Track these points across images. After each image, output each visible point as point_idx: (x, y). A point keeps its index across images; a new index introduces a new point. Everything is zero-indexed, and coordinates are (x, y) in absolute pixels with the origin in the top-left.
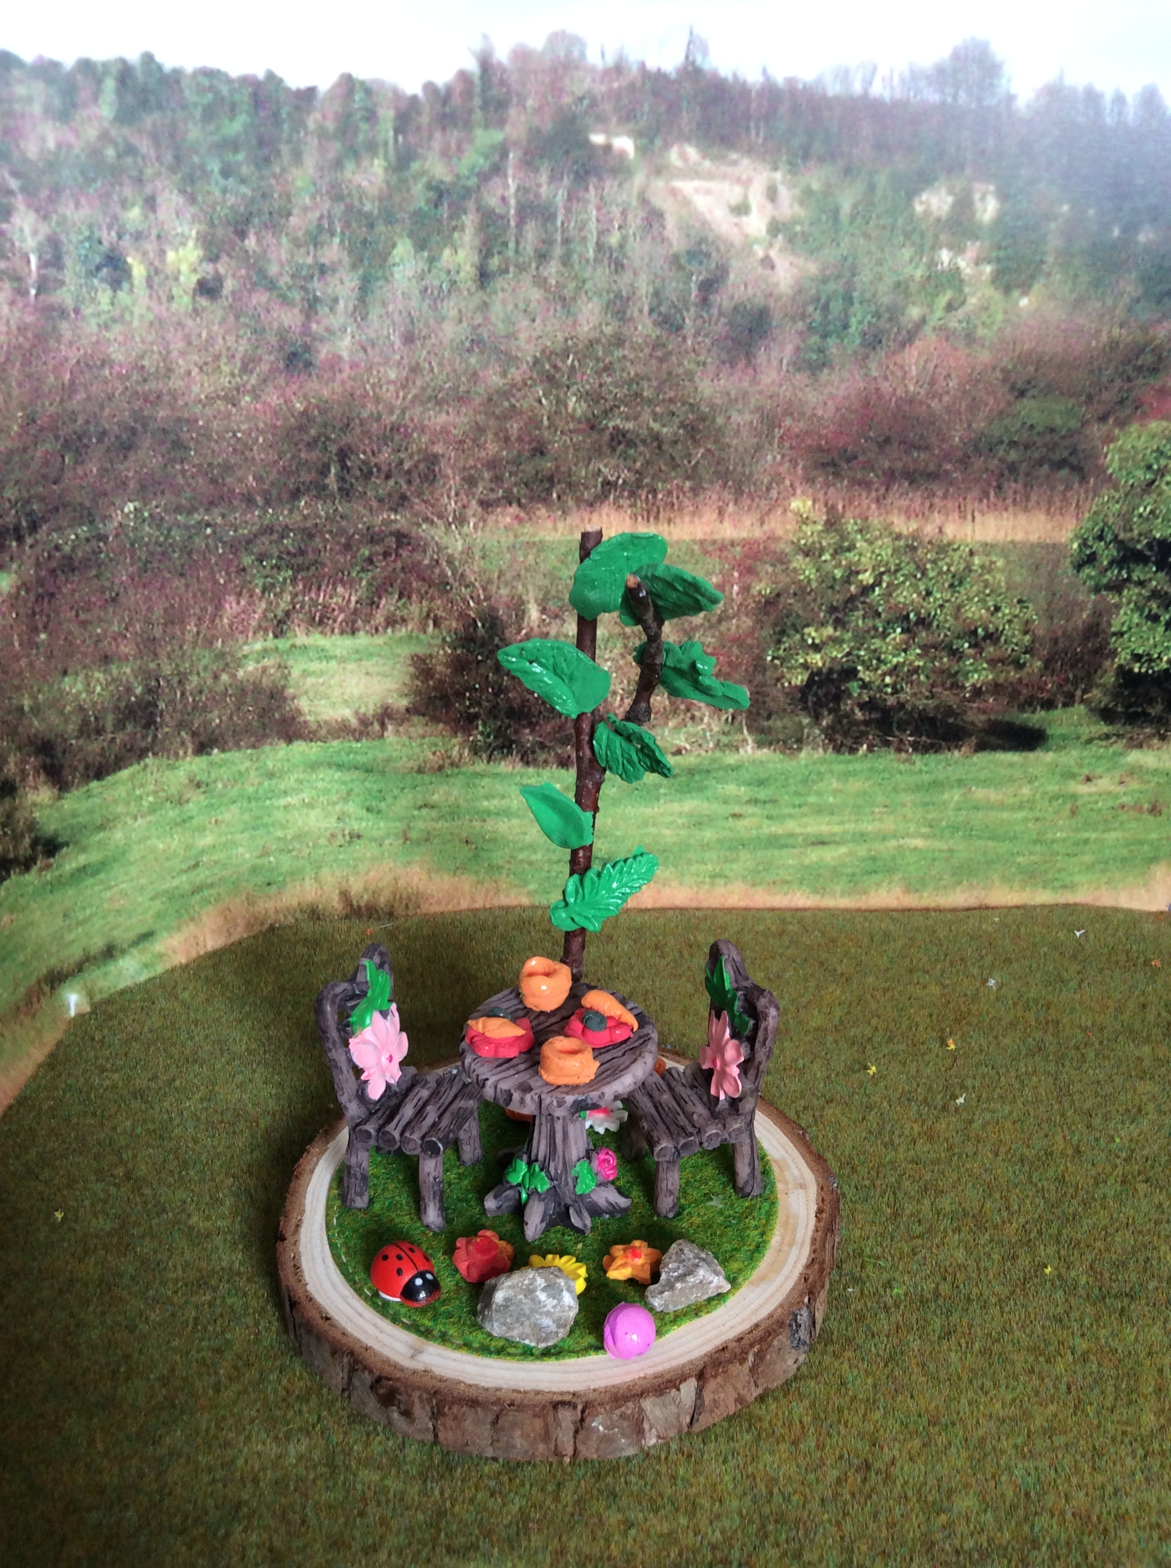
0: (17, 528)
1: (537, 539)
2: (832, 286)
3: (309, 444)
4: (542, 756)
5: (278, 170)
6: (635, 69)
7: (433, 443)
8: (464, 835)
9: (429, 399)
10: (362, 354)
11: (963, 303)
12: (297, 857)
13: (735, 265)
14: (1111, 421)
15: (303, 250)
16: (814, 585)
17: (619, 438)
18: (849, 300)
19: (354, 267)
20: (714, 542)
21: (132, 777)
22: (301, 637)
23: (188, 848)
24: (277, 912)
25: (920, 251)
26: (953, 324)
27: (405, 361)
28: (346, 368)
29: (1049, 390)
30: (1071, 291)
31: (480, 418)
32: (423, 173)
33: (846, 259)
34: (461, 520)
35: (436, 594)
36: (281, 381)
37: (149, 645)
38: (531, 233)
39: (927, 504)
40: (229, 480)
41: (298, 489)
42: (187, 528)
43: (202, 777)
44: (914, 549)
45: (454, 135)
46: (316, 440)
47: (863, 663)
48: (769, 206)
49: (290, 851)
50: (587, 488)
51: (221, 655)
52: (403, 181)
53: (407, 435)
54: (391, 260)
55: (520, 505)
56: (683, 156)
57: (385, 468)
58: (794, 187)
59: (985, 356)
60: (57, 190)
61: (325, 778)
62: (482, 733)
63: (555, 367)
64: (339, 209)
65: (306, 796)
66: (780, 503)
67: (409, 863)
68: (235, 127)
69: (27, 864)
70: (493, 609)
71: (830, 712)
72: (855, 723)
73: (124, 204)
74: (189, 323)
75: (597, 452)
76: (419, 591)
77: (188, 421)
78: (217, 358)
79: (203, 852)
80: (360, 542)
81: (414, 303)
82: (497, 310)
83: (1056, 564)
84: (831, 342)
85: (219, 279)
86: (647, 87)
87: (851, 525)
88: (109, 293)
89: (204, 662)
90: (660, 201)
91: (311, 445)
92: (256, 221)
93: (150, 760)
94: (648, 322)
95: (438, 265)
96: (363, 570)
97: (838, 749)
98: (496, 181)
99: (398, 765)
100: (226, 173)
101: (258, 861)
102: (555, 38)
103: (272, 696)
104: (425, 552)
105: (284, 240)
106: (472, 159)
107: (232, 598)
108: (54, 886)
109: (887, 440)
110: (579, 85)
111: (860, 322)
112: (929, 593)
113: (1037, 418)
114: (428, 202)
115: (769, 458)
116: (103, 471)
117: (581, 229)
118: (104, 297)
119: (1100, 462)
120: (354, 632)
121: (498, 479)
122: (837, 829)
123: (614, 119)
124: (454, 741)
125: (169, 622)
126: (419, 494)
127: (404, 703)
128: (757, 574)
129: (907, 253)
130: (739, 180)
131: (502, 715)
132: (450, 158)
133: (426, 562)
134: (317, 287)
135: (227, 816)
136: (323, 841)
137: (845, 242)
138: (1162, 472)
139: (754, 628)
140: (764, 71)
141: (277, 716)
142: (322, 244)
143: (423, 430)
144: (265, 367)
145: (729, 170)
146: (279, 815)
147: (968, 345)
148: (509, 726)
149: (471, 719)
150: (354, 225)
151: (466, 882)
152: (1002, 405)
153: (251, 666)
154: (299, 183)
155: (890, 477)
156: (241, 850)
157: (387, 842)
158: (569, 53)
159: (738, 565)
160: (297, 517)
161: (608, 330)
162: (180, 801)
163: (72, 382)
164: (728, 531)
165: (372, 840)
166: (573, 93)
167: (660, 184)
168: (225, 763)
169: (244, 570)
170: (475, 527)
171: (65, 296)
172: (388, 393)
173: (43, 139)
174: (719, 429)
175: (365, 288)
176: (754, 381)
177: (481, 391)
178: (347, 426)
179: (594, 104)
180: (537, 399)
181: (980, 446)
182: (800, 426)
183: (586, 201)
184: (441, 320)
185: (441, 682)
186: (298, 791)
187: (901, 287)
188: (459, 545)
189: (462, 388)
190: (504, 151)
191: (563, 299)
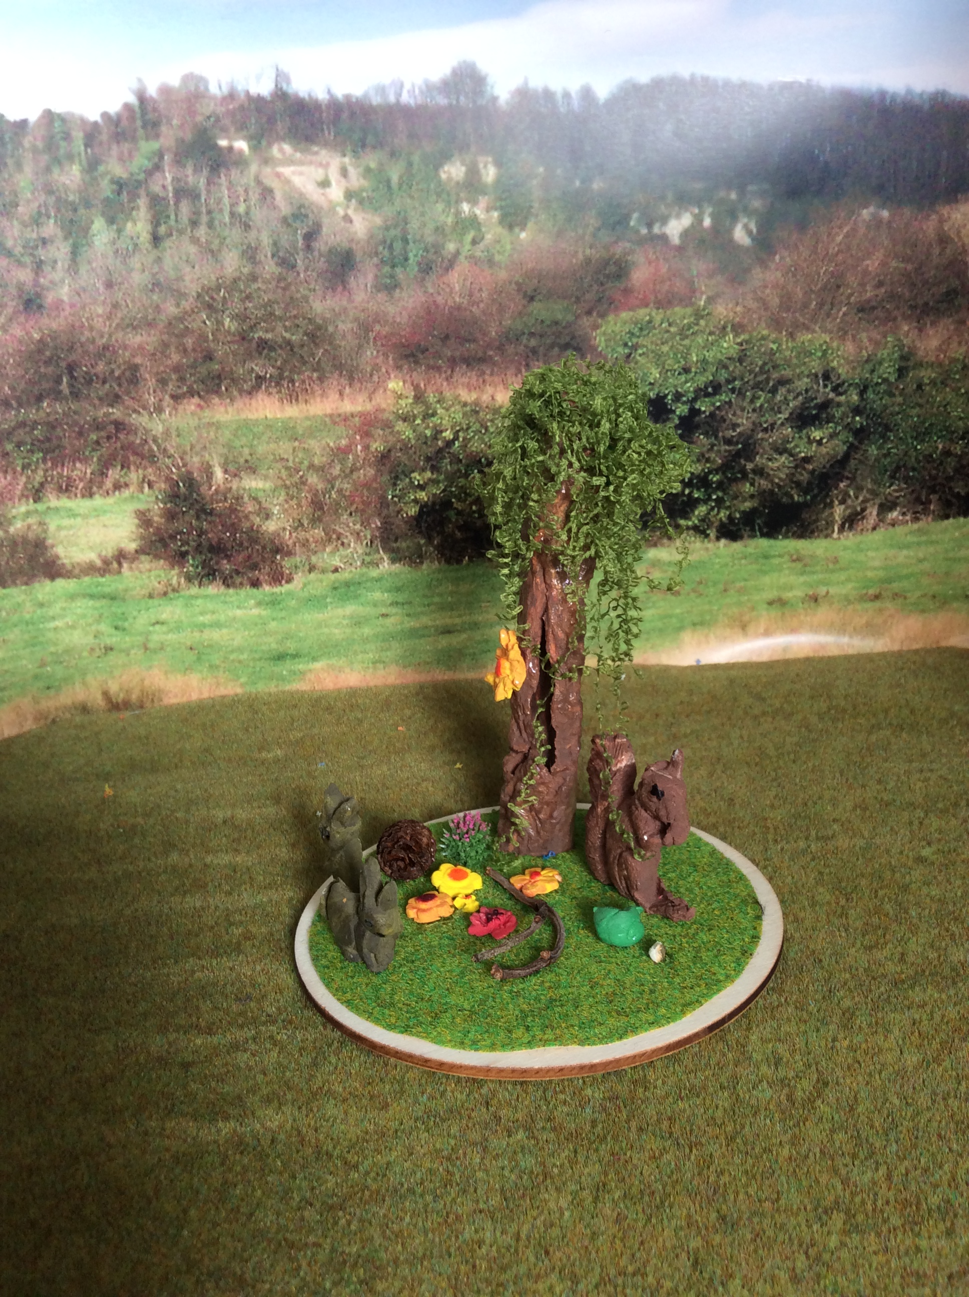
1: (215, 420)
2: (393, 232)
3: (45, 362)
4: (238, 580)
5: (7, 176)
6: (242, 95)
7: (133, 356)
8: (189, 643)
9: (128, 326)
10: (77, 297)
11: (483, 238)
12: (67, 667)
13: (325, 221)
14: (595, 314)
15: (29, 229)
16: (413, 442)
17: (263, 345)
18: (406, 241)
19: (66, 238)
20: (339, 415)
22: (53, 501)
24: (57, 709)
25: (448, 204)
26: (478, 254)
27: (108, 301)
28: (67, 308)
29: (550, 295)
30: (554, 226)
31: (165, 337)
32: (107, 173)
33: (399, 213)
34: (159, 410)
35: (148, 464)
36: (22, 319)
38: (185, 208)
39: (481, 380)
41: (41, 395)
44: (477, 412)
45: (126, 146)
46: (51, 359)
47: (455, 497)
48: (343, 180)
49: (61, 663)
50: (245, 381)
52: (95, 179)
53: (115, 352)
54: (91, 232)
55: (200, 396)
56: (281, 150)
57: (101, 376)
58: (358, 166)
59: (503, 275)
61: (83, 606)
62: (192, 566)
63: (212, 298)
64: (52, 200)
65: (69, 620)
66: (380, 385)
67: (150, 667)
70: (189, 473)
71: (438, 534)
72: (455, 541)
75: (249, 356)
76: (135, 463)
80: (89, 429)
81: (110, 261)
82: (168, 263)
84: (398, 270)
86: (253, 106)
87: (432, 398)
90: (269, 181)
91: (48, 362)
94: (272, 263)
95: (124, 233)
96: (94, 450)
97: (448, 561)
98: (158, 175)
99: (134, 593)
101: (38, 670)
102: (187, 78)
103: (37, 545)
104: (136, 434)
105: (15, 223)
106: (140, 162)
109: (447, 337)
110: (207, 108)
111: (416, 256)
113: (544, 315)
114: (113, 192)
115: (369, 353)
117: (218, 204)
119: (592, 343)
120: (91, 495)
121: (182, 379)
122: (457, 621)
123: (232, 129)
124: (173, 572)
126: (128, 393)
127: (132, 546)
128: (373, 436)
129: (440, 207)
130: (320, 165)
131: (205, 550)
132: (124, 162)
133: (138, 441)
134: (42, 253)
135: (11, 636)
136: (85, 654)
137: (397, 202)
138: (635, 347)
139: (376, 475)
140: (329, 92)
141: (41, 560)
142: (42, 224)
143: (125, 347)
144: (9, 310)
145: (314, 158)
146: (50, 635)
147: (490, 267)
148: (211, 559)
149: (183, 555)
150: (63, 210)
151: (194, 679)
152: (520, 307)
153: (19, 524)
154: (22, 184)
155: (453, 363)
156: (24, 662)
157: (133, 652)
158: (197, 88)
159: (358, 431)
160: (42, 414)
161: (246, 271)
164: (348, 407)
165: (121, 651)
166: (203, 114)
167: (267, 170)
168: (6, 595)
169: (7, 454)
170: (170, 415)
172: (98, 323)
174: (331, 335)
175: (75, 253)
176: (350, 300)
177: (163, 318)
178: (71, 349)
179: (218, 120)
180: (203, 321)
181: (510, 337)
182: (386, 330)
183: (220, 185)
184: (130, 271)
185: (158, 529)
186: (62, 616)
187: (439, 230)
188: (160, 428)
189: (150, 317)
190: (161, 155)
191: (212, 251)
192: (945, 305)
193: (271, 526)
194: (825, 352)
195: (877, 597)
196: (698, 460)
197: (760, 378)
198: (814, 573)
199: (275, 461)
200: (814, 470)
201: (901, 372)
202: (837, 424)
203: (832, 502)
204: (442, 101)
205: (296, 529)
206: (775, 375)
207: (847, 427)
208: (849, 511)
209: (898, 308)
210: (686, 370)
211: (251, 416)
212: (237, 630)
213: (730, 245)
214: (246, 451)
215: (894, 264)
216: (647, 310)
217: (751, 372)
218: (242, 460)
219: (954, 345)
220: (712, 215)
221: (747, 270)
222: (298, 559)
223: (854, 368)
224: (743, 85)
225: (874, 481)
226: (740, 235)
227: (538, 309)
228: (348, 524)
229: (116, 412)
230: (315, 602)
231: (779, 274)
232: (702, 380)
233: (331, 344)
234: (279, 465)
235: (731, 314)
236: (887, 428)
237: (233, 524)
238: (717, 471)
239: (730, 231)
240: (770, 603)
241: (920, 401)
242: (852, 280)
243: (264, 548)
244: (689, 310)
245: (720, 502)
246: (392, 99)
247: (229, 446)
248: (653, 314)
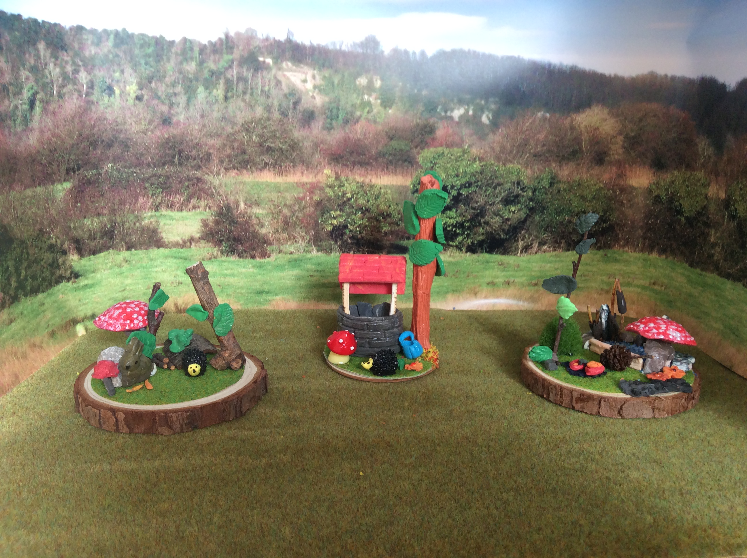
0: (73, 169)
1: (243, 181)
2: (333, 105)
3: (169, 148)
4: (245, 255)
5: (162, 64)
6: (272, 39)
7: (209, 149)
8: (218, 283)
9: (208, 135)
10: (187, 120)
11: (372, 111)
13: (303, 98)
14: (419, 148)
15: (169, 88)
16: (333, 197)
17: (269, 149)
18: (338, 109)
19: (185, 94)
20: (301, 183)
21: (105, 256)
22: (164, 211)
23: (122, 283)
25: (359, 95)
26: (370, 117)
27: (201, 123)
28: (182, 125)
29: (400, 138)
30: (404, 108)
31: (225, 142)
32: (207, 67)
33: (337, 97)
34: (218, 174)
35: (210, 198)
36: (161, 128)
37: (113, 211)
38: (241, 86)
39: (366, 172)
40: (142, 159)
41: (165, 163)
42: (128, 173)
43: (127, 258)
44: (363, 187)
45: (217, 56)
46: (171, 147)
47: (349, 224)
48: (313, 81)
50: (259, 165)
51: (137, 217)
52: (201, 69)
53: (201, 146)
54: (197, 92)
55: (238, 169)
56: (287, 65)
57: (193, 157)
58: (320, 75)
59: (380, 127)
60: (93, 66)
61: (171, 262)
62: (225, 247)
63: (249, 126)
64: (181, 76)
65: (163, 268)
66: (321, 171)
68: (150, 50)
69: (69, 280)
70: (229, 204)
71: (340, 240)
72: (348, 244)
73: (114, 71)
74: (132, 108)
75: (262, 153)
76: (204, 197)
77: (130, 139)
78: (141, 120)
79: (127, 285)
80: (185, 180)
81: (204, 106)
82: (230, 109)
83: (406, 192)
84: (334, 122)
85: (142, 96)
86: (276, 45)
87: (343, 178)
88: (108, 97)
89: (131, 218)
90: (280, 78)
92: (155, 79)
93: (111, 251)
94: (277, 113)
95: (212, 94)
96: (186, 190)
97: (343, 252)
98: (230, 71)
100: (146, 64)
102: (247, 30)
103: (153, 232)
104: (206, 184)
105: (164, 85)
106: (223, 63)
107: (141, 198)
108: (77, 289)
109: (353, 152)
110: (256, 43)
111: (342, 116)
112: (368, 201)
113: (396, 146)
114: (209, 75)
115: (317, 156)
116: (102, 153)
117: (256, 85)
118: (106, 99)
119: (417, 160)
120: (182, 210)
121: (230, 161)
123: (266, 54)
124: (215, 249)
125: (120, 204)
126: (205, 165)
127: (198, 236)
128: (315, 194)
129: (355, 96)
130: (304, 73)
131: (231, 240)
132: (216, 63)
133: (207, 188)
134: (174, 99)
135: (136, 273)
136: (169, 285)
137: (336, 92)
138: (435, 164)
139: (314, 211)
140: (310, 42)
141: (155, 239)
142: (175, 87)
143: (206, 145)
144: (156, 123)
145: (301, 70)
146: (154, 274)
147: (375, 124)
148: (234, 244)
149: (221, 241)
150: (186, 81)
152: (386, 142)
153: (147, 221)
154: (169, 68)
155: (354, 164)
156: (140, 286)
158: (252, 34)
159: (308, 191)
160: (164, 171)
161: (265, 116)
162: (120, 266)
163: (94, 124)
164: (305, 179)
165: (186, 284)
166: (253, 46)
167: (280, 73)
168: (136, 254)
169: (146, 188)
170: (223, 177)
171: (94, 98)
172: (195, 133)
173: (91, 51)
174: (301, 147)
175: (189, 100)
176: (311, 133)
177: (225, 133)
178: (181, 143)
179: (260, 49)
180: (243, 136)
181: (381, 155)
182: (325, 147)
183: (258, 77)
184: (212, 111)
185: (211, 228)
186: (161, 266)
187: (353, 106)
188: (218, 182)
189: (219, 132)
190: (232, 61)
191: (251, 106)
192: (571, 157)
193: (263, 231)
194: (518, 173)
195: (536, 284)
196: (460, 216)
197: (490, 182)
198: (508, 271)
199: (269, 201)
200: (510, 225)
201: (551, 184)
202: (522, 205)
203: (518, 239)
204: (360, 50)
205: (275, 233)
206: (496, 181)
207: (527, 206)
208: (525, 244)
209: (551, 156)
210: (457, 176)
211: (260, 180)
212: (242, 278)
213: (480, 123)
214: (256, 196)
215: (550, 137)
216: (442, 148)
217: (485, 179)
218: (253, 200)
219: (575, 174)
220: (473, 110)
221: (487, 135)
222: (274, 247)
223: (531, 181)
224: (490, 56)
225: (537, 232)
226: (485, 119)
227: (394, 143)
228: (299, 232)
229: (198, 174)
230: (280, 267)
231: (500, 138)
232: (464, 181)
233: (300, 151)
234: (270, 203)
235: (478, 153)
236: (544, 208)
237: (246, 229)
238: (468, 221)
239: (480, 117)
240: (488, 284)
241: (559, 198)
242: (532, 142)
243: (259, 240)
244: (460, 150)
245: (468, 235)
246: (338, 47)
247: (248, 193)
248: (445, 150)
